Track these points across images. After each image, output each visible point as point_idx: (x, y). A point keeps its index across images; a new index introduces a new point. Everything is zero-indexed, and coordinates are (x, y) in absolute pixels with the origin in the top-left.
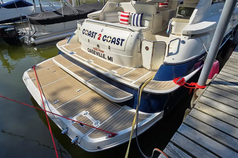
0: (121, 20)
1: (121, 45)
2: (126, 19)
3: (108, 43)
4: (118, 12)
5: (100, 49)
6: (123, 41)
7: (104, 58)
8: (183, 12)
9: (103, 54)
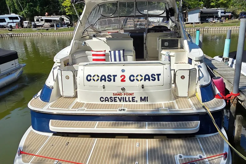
0: (94, 60)
3: (139, 82)
4: (86, 52)
5: (126, 93)
6: (160, 76)
7: (135, 101)
8: (166, 44)
9: (131, 97)
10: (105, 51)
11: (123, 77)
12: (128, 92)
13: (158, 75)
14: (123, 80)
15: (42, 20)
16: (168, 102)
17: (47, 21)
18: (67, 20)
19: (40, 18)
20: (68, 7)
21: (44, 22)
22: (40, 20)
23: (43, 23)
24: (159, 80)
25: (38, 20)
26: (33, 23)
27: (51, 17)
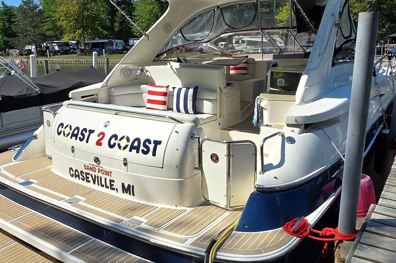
0: (150, 101)
1: (154, 154)
2: (161, 98)
3: (121, 151)
4: (142, 86)
5: (101, 169)
6: (158, 145)
7: (114, 189)
8: (281, 83)
9: (108, 178)
10: (168, 87)
11: (101, 136)
12: (103, 167)
13: (157, 143)
14: (99, 143)
15: (243, 42)
16: (175, 208)
17: (250, 43)
18: (281, 43)
19: (240, 39)
20: (284, 22)
21: (246, 44)
22: (240, 42)
23: (244, 45)
24: (155, 156)
25: (237, 42)
26: (230, 46)
27: (258, 37)
